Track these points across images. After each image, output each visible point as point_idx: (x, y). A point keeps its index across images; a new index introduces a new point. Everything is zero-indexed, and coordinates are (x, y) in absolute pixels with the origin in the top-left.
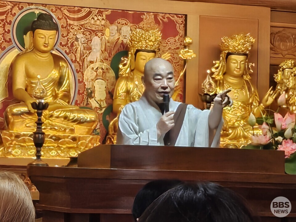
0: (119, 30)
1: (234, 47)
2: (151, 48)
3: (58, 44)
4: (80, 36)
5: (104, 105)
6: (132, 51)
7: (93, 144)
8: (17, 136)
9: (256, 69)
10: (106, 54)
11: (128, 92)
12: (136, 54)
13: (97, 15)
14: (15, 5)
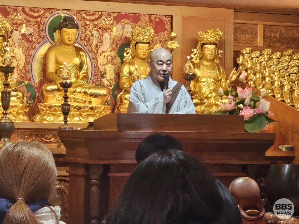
0: (123, 28)
1: (207, 39)
2: (147, 40)
3: (79, 38)
4: (95, 32)
5: (113, 83)
6: (133, 43)
7: (105, 112)
8: (50, 107)
9: (223, 54)
10: (114, 45)
11: (130, 73)
12: (135, 45)
13: (107, 17)
14: (47, 11)
